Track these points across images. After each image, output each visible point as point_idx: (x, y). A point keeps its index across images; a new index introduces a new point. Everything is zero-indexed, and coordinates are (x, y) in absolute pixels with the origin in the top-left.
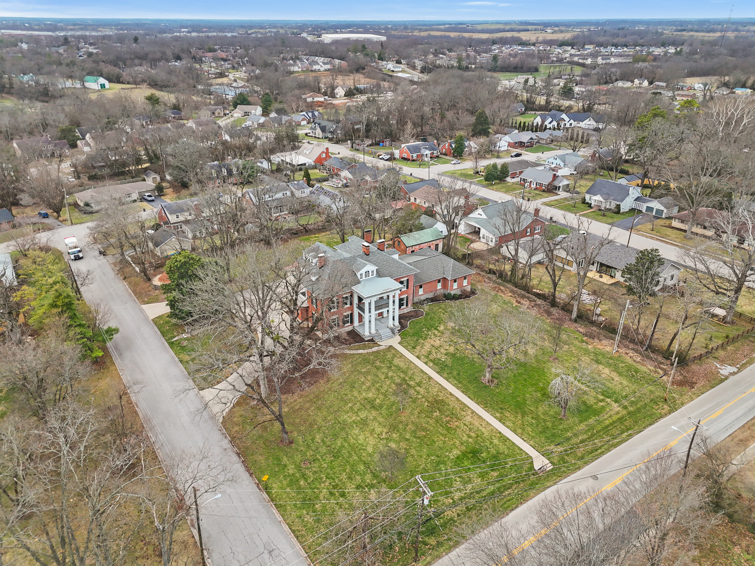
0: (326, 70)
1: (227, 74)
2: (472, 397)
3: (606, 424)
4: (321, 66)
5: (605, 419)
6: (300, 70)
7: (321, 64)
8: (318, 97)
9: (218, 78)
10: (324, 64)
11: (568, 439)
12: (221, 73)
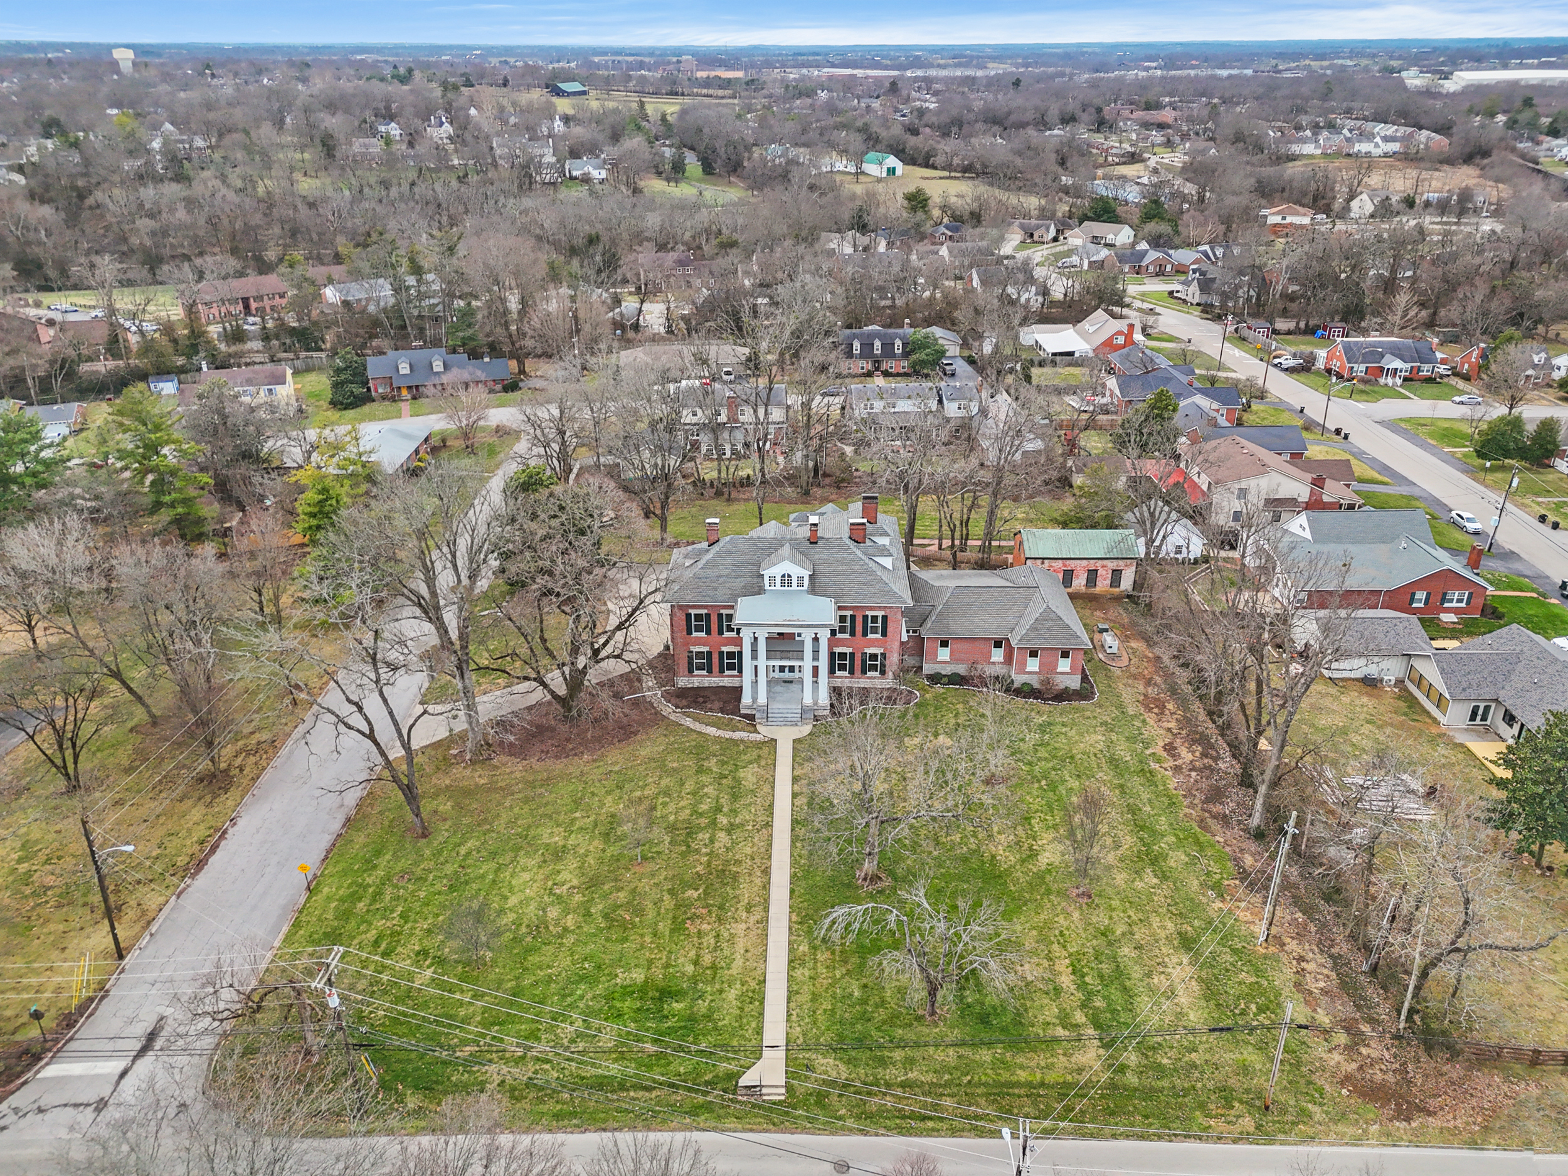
0: (1386, 155)
1: (1146, 155)
2: (800, 890)
3: (1014, 1079)
4: (1377, 145)
5: (1022, 1067)
6: (1319, 151)
7: (1378, 139)
8: (1297, 214)
9: (1124, 163)
10: (1386, 139)
11: (883, 1062)
12: (1133, 155)
